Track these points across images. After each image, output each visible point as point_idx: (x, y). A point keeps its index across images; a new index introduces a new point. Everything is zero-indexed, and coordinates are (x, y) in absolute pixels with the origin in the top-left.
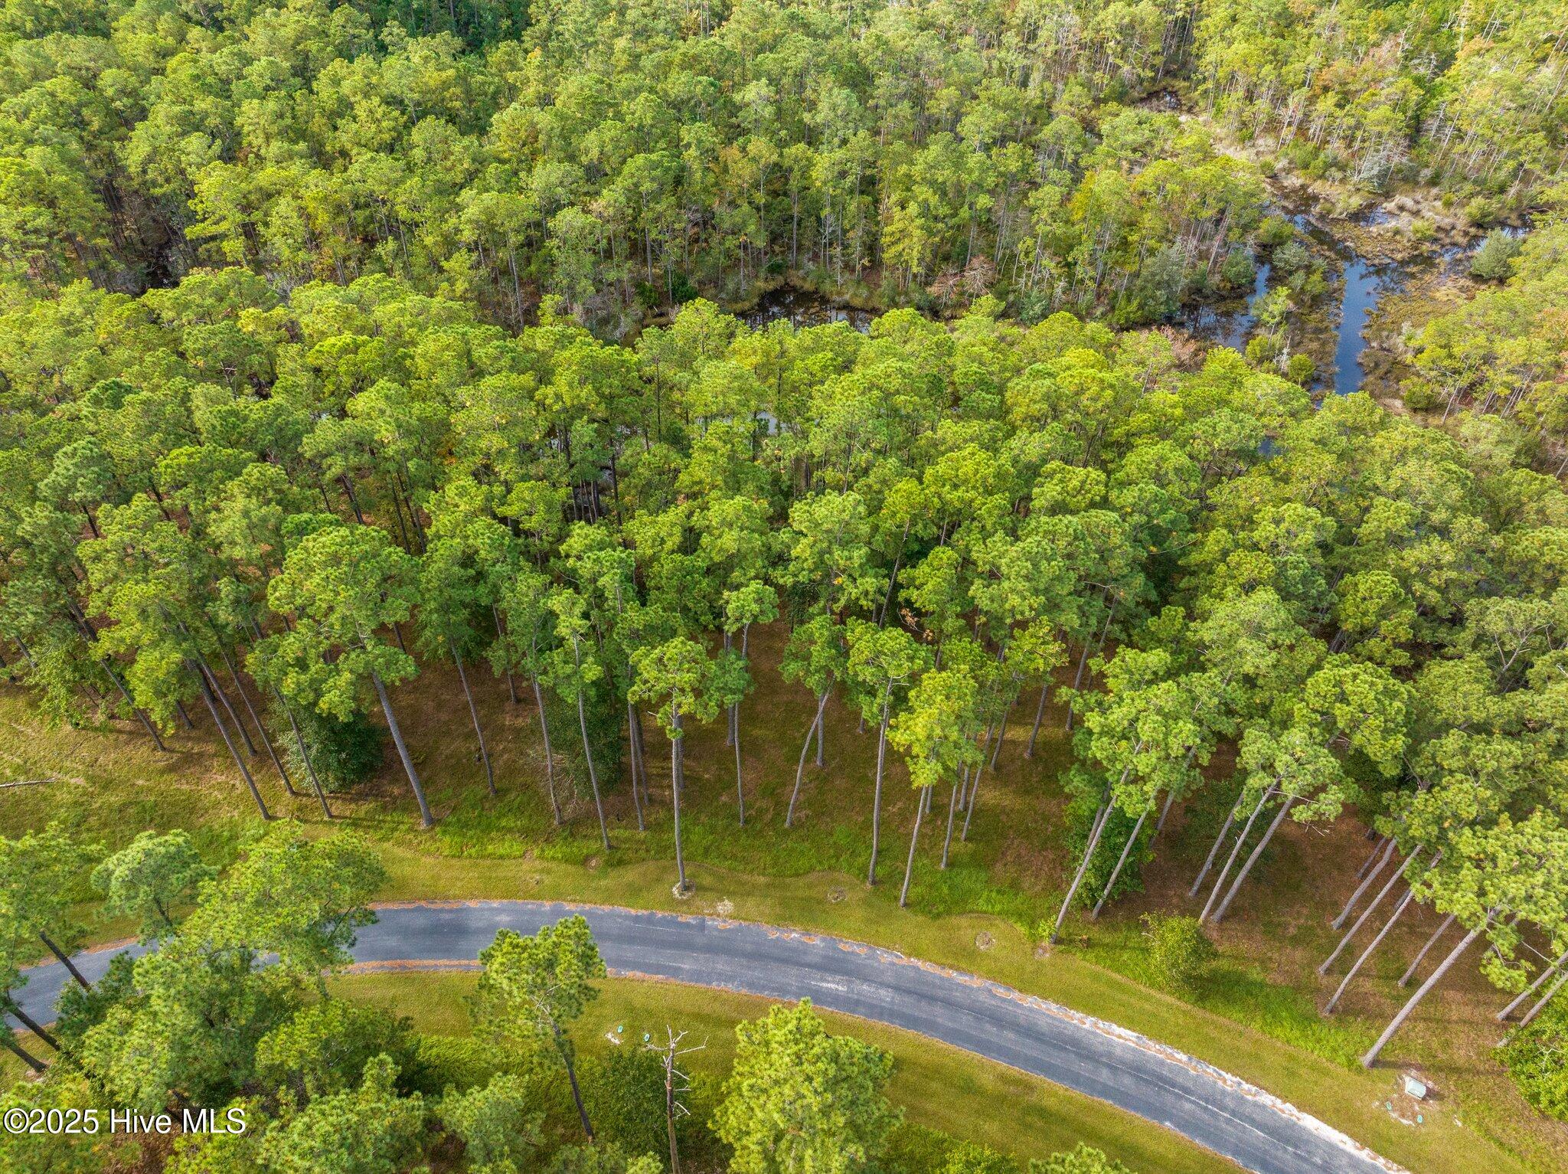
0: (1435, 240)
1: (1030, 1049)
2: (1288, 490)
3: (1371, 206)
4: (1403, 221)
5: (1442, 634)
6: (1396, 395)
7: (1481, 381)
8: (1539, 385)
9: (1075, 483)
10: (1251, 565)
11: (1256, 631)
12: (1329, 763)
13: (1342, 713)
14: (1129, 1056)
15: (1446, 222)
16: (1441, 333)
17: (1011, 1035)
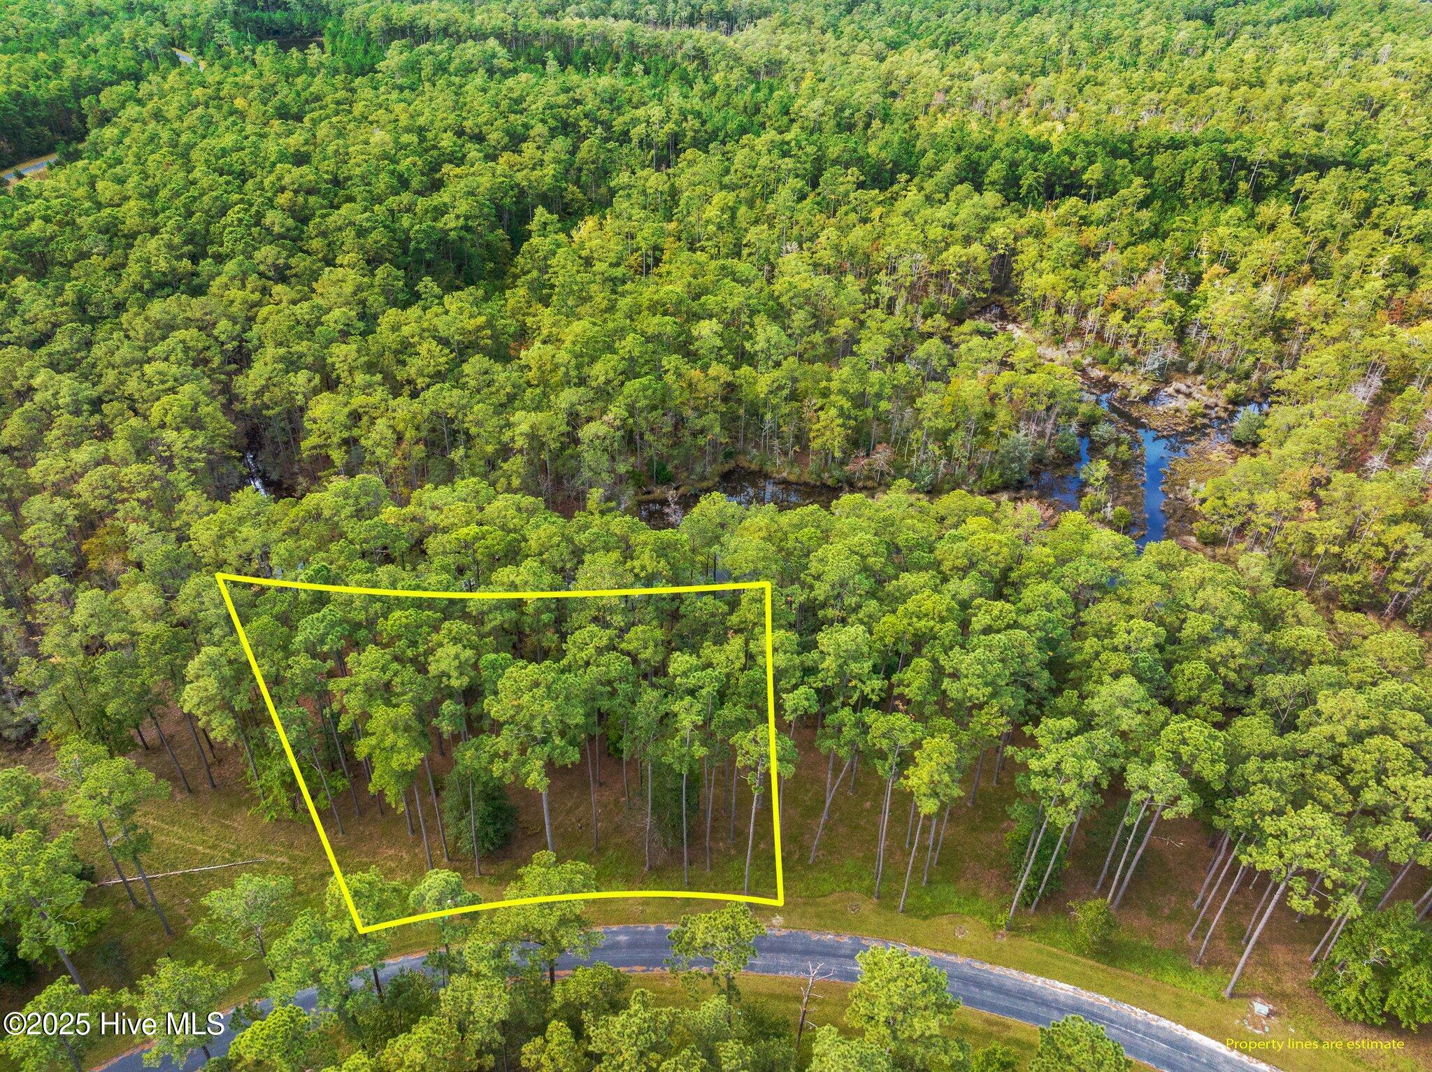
0: (1204, 416)
1: (1004, 1002)
2: (1132, 610)
3: (1156, 391)
4: (1180, 402)
5: (1242, 701)
6: (1191, 533)
7: (1249, 522)
8: (1287, 524)
9: (996, 612)
10: (1117, 661)
11: (1126, 704)
12: (1182, 782)
13: (1184, 750)
14: (1070, 1002)
15: (1212, 401)
16: (1218, 489)
17: (989, 993)
